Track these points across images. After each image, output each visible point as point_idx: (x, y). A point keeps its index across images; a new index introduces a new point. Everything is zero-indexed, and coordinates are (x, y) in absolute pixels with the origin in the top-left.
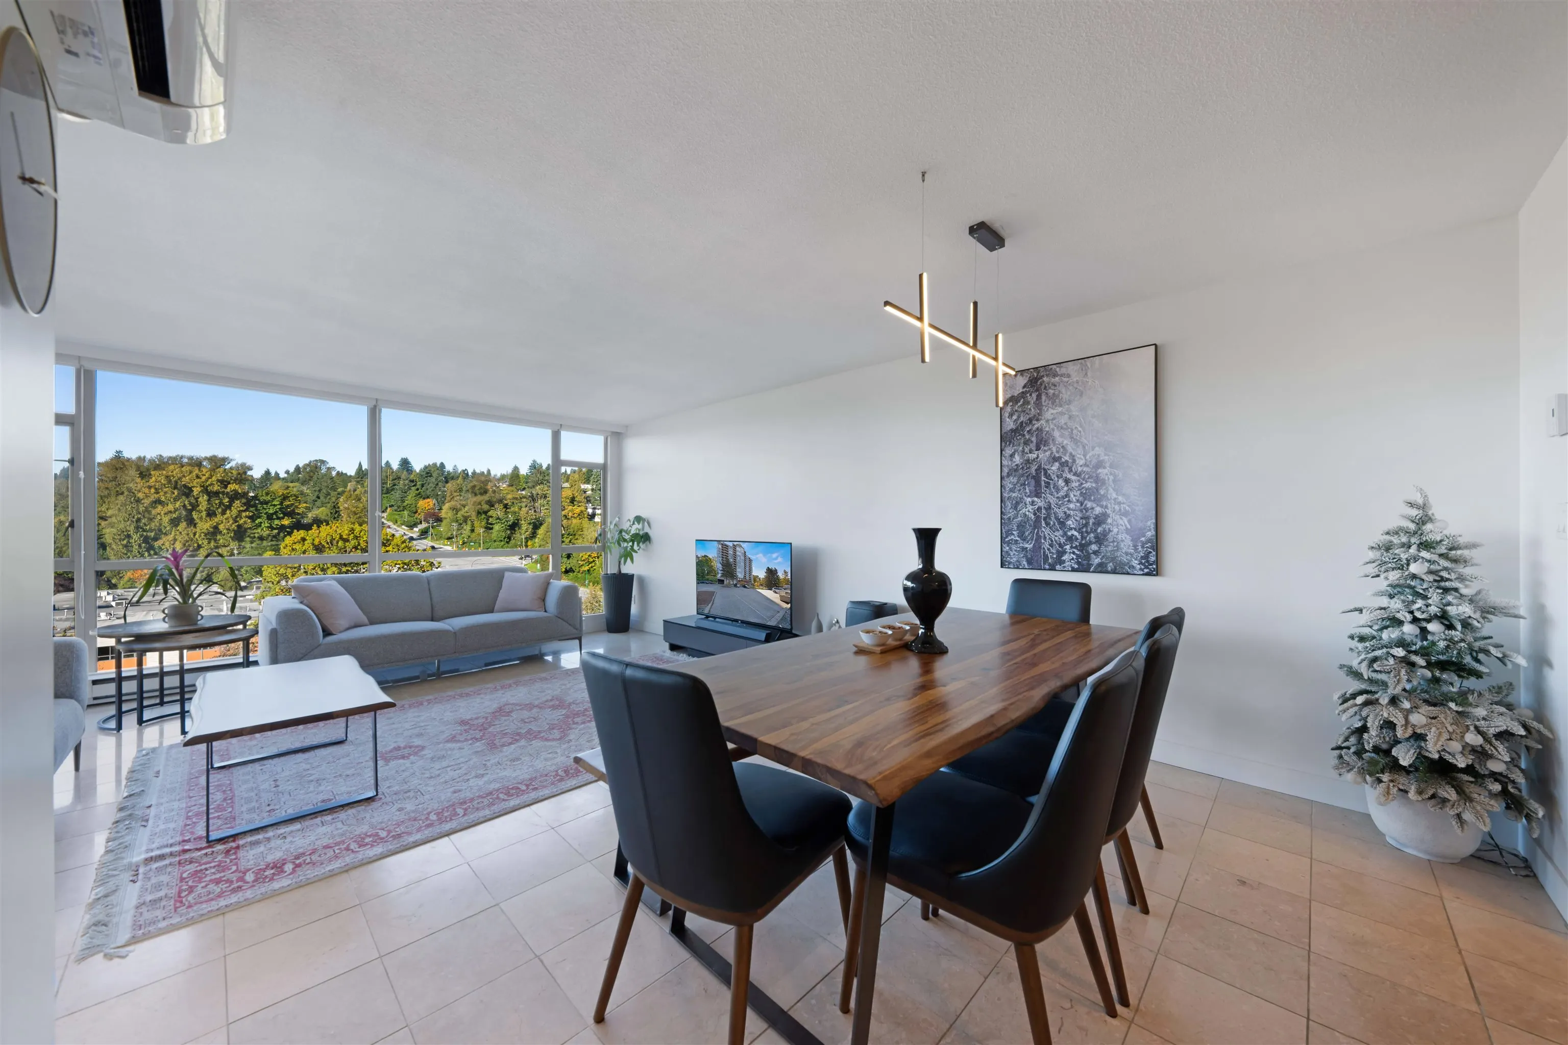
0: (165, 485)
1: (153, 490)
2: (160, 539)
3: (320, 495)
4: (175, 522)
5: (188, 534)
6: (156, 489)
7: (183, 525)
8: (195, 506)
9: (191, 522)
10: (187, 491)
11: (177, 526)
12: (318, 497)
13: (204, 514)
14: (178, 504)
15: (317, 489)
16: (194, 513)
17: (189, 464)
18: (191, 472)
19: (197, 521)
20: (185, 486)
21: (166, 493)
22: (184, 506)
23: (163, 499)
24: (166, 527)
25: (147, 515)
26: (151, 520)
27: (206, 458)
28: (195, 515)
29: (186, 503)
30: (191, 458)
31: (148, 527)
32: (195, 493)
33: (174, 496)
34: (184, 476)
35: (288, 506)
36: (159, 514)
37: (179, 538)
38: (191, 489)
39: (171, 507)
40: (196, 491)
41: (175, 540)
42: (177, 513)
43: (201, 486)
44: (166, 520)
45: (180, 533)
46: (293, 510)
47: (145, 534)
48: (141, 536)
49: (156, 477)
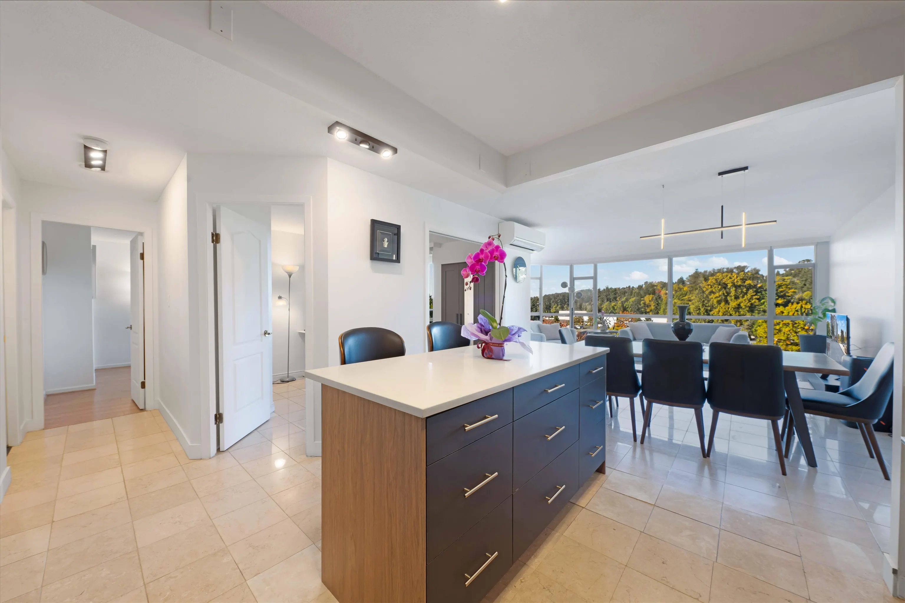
0: (715, 283)
1: (710, 287)
2: (713, 310)
3: (806, 283)
4: (719, 302)
5: (725, 308)
6: (711, 286)
7: (723, 303)
8: (728, 294)
9: (727, 302)
10: (725, 286)
11: (720, 304)
12: (805, 285)
13: (733, 298)
14: (721, 293)
15: (804, 279)
16: (728, 297)
17: (727, 272)
18: (727, 276)
19: (730, 301)
20: (724, 283)
21: (715, 287)
22: (724, 294)
23: (714, 291)
24: (715, 305)
25: (707, 299)
26: (709, 301)
27: (735, 268)
28: (729, 298)
29: (725, 292)
30: (728, 269)
31: (707, 305)
32: (729, 287)
33: (719, 289)
34: (724, 278)
35: (781, 292)
36: (712, 298)
37: (721, 310)
38: (727, 285)
39: (717, 295)
40: (729, 285)
41: (719, 311)
42: (720, 297)
43: (732, 283)
44: (715, 301)
45: (722, 308)
46: (785, 294)
47: (706, 308)
48: (705, 309)
49: (712, 280)
